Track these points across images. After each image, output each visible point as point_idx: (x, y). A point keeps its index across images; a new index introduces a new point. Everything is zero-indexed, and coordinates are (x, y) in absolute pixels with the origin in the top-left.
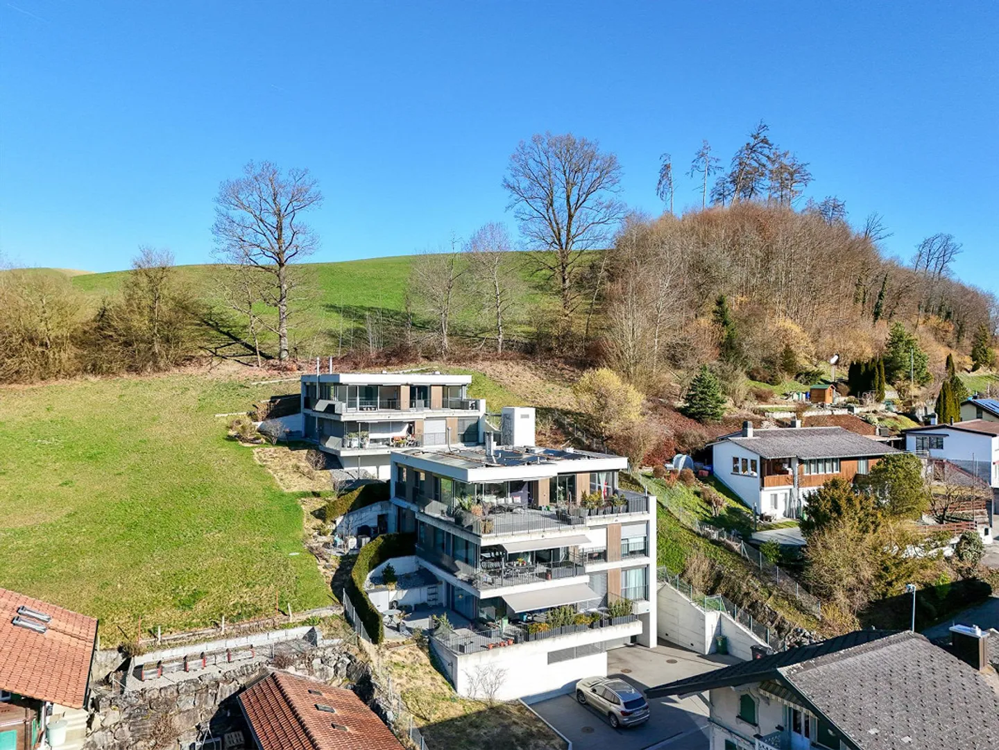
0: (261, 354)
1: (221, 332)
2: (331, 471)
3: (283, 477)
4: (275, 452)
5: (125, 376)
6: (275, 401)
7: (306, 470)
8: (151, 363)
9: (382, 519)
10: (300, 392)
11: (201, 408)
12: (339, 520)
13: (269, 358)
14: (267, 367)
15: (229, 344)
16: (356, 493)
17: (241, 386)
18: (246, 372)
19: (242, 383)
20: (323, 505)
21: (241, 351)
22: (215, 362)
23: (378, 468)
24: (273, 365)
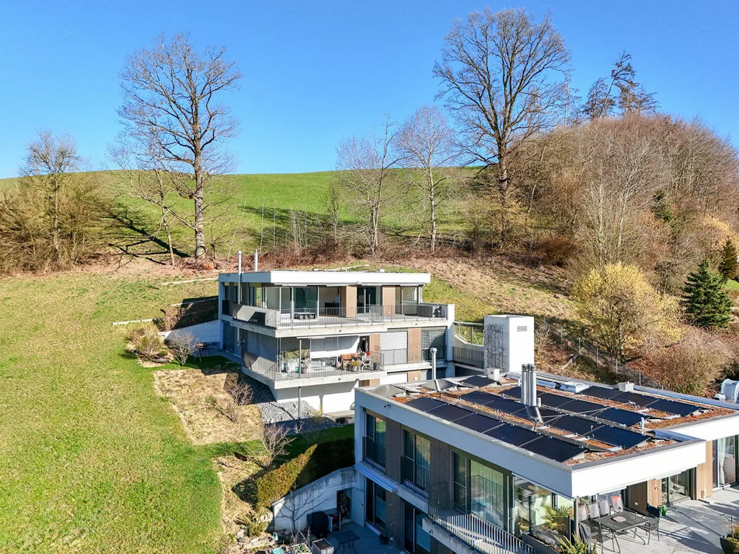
0: (175, 251)
1: (135, 229)
2: (260, 405)
3: (193, 418)
4: (183, 377)
5: (19, 275)
6: (187, 305)
7: (225, 406)
8: (49, 260)
9: (343, 497)
10: (217, 294)
11: (97, 314)
12: (278, 507)
13: (183, 255)
14: (181, 266)
15: (142, 242)
16: (304, 458)
17: (150, 287)
18: (158, 271)
19: (151, 283)
20: (251, 471)
21: (155, 249)
22: (125, 260)
23: (321, 398)
24: (187, 264)
